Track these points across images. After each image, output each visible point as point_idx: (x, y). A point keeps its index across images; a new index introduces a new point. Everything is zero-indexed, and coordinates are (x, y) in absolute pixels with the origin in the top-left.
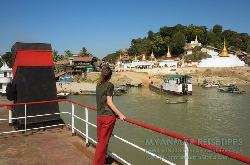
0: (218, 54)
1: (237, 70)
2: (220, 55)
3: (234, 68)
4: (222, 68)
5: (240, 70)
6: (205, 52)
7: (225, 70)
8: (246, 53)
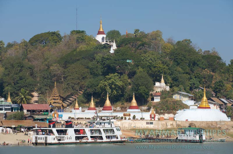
0: (195, 103)
1: (222, 125)
2: (196, 104)
3: (219, 123)
4: (207, 123)
5: (226, 126)
6: (179, 99)
7: (210, 125)
8: (226, 102)
